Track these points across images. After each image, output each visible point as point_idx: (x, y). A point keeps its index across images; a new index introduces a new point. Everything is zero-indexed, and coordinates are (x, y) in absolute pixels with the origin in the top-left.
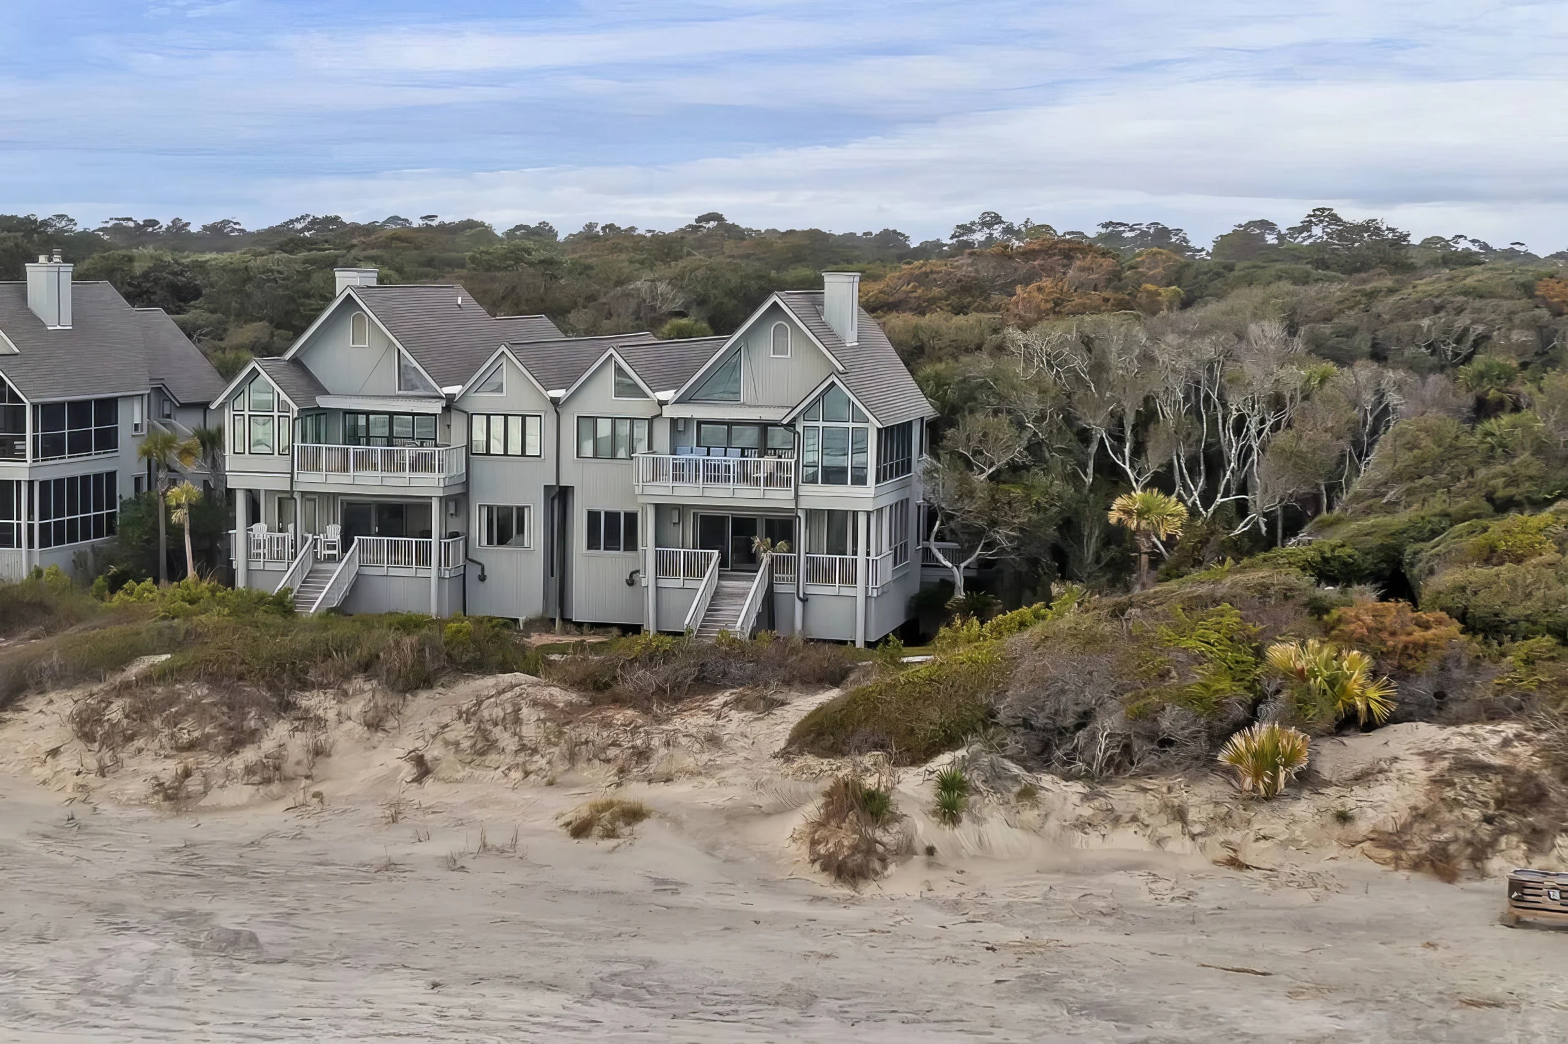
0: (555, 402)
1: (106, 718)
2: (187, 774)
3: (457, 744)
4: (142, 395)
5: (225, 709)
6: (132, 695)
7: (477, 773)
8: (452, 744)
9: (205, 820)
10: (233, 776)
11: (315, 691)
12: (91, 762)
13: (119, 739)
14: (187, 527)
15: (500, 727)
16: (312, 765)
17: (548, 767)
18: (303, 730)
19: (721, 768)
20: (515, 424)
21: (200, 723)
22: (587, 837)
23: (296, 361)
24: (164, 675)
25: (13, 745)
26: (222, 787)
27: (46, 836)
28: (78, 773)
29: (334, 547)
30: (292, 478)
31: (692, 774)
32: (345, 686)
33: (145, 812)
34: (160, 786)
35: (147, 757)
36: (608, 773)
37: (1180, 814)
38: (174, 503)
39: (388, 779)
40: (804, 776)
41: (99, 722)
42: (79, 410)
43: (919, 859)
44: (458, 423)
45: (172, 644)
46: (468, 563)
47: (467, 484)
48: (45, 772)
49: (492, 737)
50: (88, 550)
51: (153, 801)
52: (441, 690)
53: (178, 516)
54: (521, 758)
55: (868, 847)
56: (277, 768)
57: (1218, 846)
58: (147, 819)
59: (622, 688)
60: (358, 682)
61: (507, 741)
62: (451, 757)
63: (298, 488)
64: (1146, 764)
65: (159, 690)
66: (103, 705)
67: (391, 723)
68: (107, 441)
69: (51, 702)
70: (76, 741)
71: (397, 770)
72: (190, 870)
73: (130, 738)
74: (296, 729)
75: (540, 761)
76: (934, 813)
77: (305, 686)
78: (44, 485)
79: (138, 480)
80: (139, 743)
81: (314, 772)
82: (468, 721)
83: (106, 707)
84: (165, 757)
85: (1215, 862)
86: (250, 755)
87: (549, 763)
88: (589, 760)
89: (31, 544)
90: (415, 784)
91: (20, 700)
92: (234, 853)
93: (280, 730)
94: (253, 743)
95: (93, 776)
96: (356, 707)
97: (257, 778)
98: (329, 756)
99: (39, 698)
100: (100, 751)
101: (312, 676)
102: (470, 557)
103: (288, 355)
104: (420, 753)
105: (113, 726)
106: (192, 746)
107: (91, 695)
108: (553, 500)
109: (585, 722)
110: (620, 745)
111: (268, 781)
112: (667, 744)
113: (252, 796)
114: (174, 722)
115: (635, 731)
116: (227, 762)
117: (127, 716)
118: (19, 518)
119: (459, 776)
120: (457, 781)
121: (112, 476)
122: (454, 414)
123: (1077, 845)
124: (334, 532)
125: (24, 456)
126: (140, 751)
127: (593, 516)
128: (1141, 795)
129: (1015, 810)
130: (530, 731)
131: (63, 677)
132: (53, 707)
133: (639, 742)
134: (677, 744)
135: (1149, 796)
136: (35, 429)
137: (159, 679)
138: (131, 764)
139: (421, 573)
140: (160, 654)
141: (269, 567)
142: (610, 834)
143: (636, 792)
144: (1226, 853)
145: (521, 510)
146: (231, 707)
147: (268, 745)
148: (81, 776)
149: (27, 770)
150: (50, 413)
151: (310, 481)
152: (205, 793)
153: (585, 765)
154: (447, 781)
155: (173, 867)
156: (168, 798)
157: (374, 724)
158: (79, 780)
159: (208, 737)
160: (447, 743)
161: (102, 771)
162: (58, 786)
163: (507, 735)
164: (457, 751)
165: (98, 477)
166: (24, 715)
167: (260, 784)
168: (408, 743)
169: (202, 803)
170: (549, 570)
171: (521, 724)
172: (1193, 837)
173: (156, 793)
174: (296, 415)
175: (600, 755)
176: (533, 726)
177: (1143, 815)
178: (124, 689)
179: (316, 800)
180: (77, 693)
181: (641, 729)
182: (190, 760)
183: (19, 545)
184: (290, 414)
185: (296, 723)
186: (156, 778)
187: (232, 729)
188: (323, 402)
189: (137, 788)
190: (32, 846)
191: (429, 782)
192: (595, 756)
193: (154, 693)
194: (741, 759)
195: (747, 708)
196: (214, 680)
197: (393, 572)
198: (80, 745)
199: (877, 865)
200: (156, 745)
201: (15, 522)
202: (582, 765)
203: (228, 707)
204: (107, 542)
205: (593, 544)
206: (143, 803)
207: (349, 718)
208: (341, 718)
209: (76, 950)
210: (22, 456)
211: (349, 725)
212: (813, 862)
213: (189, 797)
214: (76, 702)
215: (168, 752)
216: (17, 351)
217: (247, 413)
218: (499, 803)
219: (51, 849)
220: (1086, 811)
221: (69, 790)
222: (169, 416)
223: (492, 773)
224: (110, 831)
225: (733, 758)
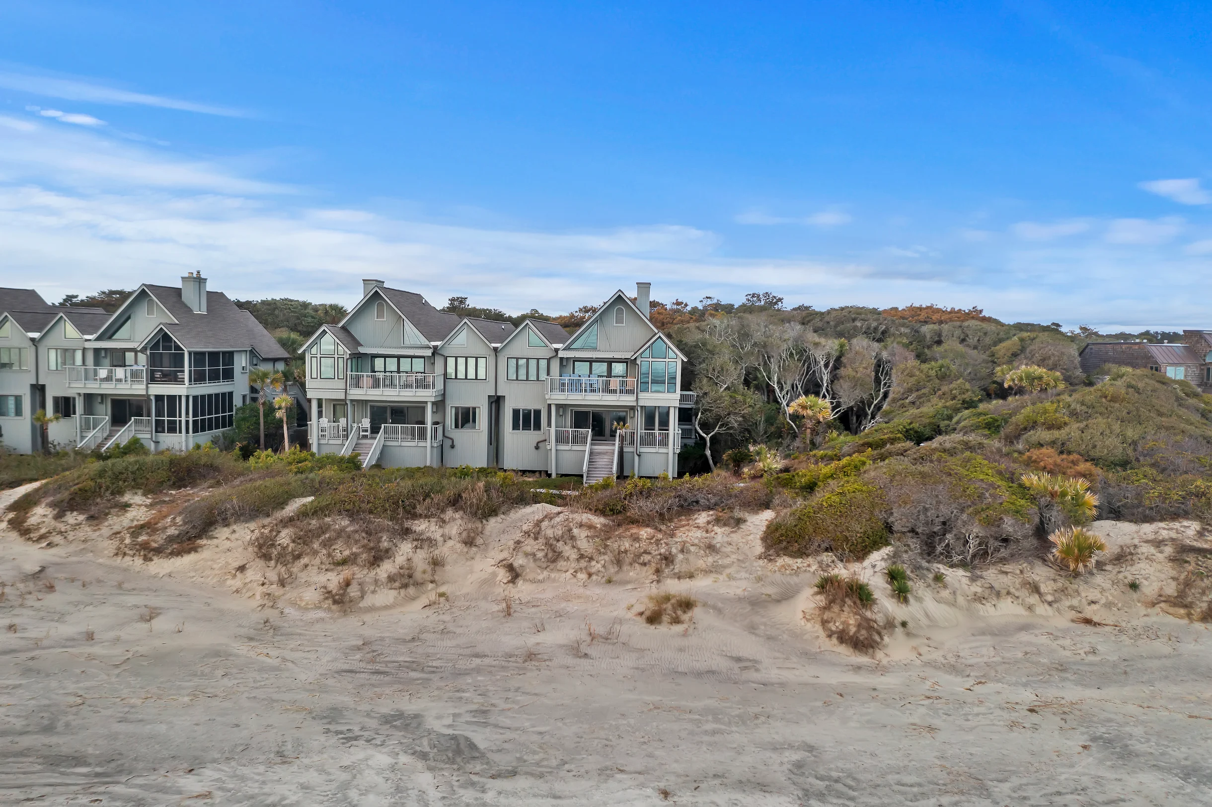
0: (495, 349)
1: (278, 543)
2: (348, 584)
3: (534, 555)
4: (246, 351)
5: (364, 535)
6: (294, 526)
7: (553, 575)
8: (530, 555)
9: (367, 617)
10: (379, 583)
11: (422, 520)
12: (272, 576)
13: (289, 558)
14: (285, 419)
15: (561, 543)
16: (434, 571)
17: (603, 570)
18: (421, 548)
19: (725, 567)
20: (472, 362)
21: (348, 544)
22: (660, 623)
23: (344, 328)
24: (316, 511)
25: (209, 563)
26: (374, 592)
27: (251, 639)
28: (263, 584)
29: (366, 431)
30: (346, 392)
31: (706, 572)
32: (442, 516)
33: (321, 614)
34: (328, 594)
35: (313, 571)
36: (647, 573)
37: (1035, 589)
38: (277, 407)
39: (490, 581)
40: (788, 572)
41: (273, 545)
42: (214, 356)
43: (899, 630)
44: (439, 362)
45: (314, 491)
46: (445, 439)
47: (444, 395)
48: (237, 583)
49: (558, 550)
50: (221, 435)
51: (325, 605)
52: (502, 516)
53: (279, 414)
54: (583, 563)
55: (867, 625)
56: (410, 576)
57: (1067, 609)
58: (323, 619)
59: (633, 512)
60: (449, 513)
61: (567, 550)
62: (532, 564)
63: (349, 397)
64: (1000, 555)
65: (314, 522)
66: (274, 534)
67: (479, 541)
68: (228, 375)
69: (234, 531)
70: (257, 560)
71: (494, 575)
72: (378, 667)
73: (298, 557)
74: (416, 547)
75: (596, 566)
76: (893, 596)
77: (415, 516)
78: (195, 398)
79: (244, 397)
80: (305, 560)
81: (436, 578)
82: (536, 539)
83: (276, 536)
84: (326, 570)
85: (1073, 621)
86: (387, 568)
87: (604, 566)
88: (631, 564)
89: (187, 432)
90: (511, 585)
91: (211, 531)
92: (403, 648)
93: (405, 548)
94: (389, 558)
95: (274, 586)
96: (453, 529)
97: (397, 584)
98: (443, 566)
99: (225, 529)
100: (276, 567)
101: (419, 509)
102: (446, 435)
103: (340, 325)
104: (510, 562)
105: (284, 548)
106: (344, 562)
107: (264, 527)
108: (492, 403)
109: (620, 537)
110: (650, 553)
111: (405, 586)
112: (682, 551)
113: (396, 598)
114: (326, 544)
115: (658, 542)
116: (373, 573)
117: (294, 541)
118: (180, 417)
119: (541, 577)
120: (540, 581)
121: (231, 394)
122: (437, 358)
123: (981, 613)
124: (366, 423)
125: (184, 381)
126: (306, 566)
127: (516, 412)
128: (1004, 576)
129: (936, 590)
130: (584, 545)
131: (242, 515)
132: (234, 536)
133: (663, 551)
134: (689, 552)
135: (1009, 577)
136: (190, 366)
137: (313, 515)
138: (303, 577)
139: (422, 444)
140: (305, 497)
141: (331, 442)
142: (676, 621)
143: (674, 587)
144: (1073, 614)
145: (474, 409)
146: (369, 533)
147: (400, 559)
148: (266, 586)
149: (222, 582)
150: (198, 357)
151: (356, 394)
152: (362, 597)
153: (629, 568)
154: (533, 581)
155: (362, 665)
156: (335, 602)
157: (469, 542)
158: (264, 589)
159: (355, 556)
160: (527, 555)
161: (282, 583)
162: (248, 594)
163: (567, 548)
164: (535, 560)
165: (224, 394)
166: (215, 541)
167: (400, 588)
168: (496, 555)
169: (361, 605)
170: (490, 443)
171: (576, 540)
172: (1050, 604)
173: (327, 598)
174: (348, 357)
175: (637, 559)
176: (585, 540)
177: (1012, 590)
178: (288, 522)
179: (442, 599)
180: (252, 525)
181: (662, 542)
182: (346, 572)
183: (180, 432)
184: (344, 356)
185: (415, 543)
186: (325, 587)
187: (372, 549)
188: (362, 350)
189: (311, 595)
190: (242, 649)
191: (520, 582)
192: (635, 561)
193: (310, 524)
194: (735, 560)
195: (725, 525)
196: (352, 514)
197: (404, 444)
198: (261, 563)
199: (877, 638)
200: (317, 561)
201: (178, 419)
202: (625, 568)
203: (367, 533)
204: (229, 430)
205: (516, 426)
206: (318, 607)
207: (450, 538)
208: (446, 538)
209: (322, 771)
210: (182, 382)
211: (450, 543)
212: (830, 636)
213: (351, 601)
214: (253, 531)
215: (328, 566)
216: (177, 322)
217: (319, 356)
218: (579, 597)
219: (259, 651)
220: (977, 588)
221: (258, 597)
222: (256, 365)
223: (564, 575)
224: (298, 631)
225: (729, 559)
